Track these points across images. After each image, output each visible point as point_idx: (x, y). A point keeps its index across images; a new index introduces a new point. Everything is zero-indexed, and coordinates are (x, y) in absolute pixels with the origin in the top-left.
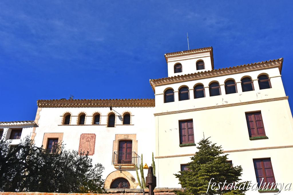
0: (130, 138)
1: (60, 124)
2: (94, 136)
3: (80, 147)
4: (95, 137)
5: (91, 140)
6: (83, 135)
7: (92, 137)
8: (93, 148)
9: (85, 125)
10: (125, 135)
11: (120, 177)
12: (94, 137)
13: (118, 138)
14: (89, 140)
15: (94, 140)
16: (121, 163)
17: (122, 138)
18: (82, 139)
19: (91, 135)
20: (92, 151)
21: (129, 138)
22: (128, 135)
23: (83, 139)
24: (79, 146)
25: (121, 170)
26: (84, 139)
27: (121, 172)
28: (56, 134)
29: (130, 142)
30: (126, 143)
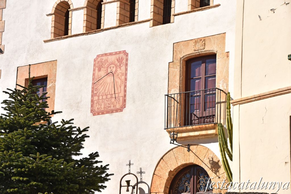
0: (209, 48)
1: (49, 38)
2: (124, 57)
3: (95, 92)
4: (127, 60)
5: (119, 69)
6: (99, 59)
7: (120, 60)
8: (123, 93)
9: (103, 30)
10: (196, 41)
11: (188, 162)
12: (124, 61)
13: (180, 52)
14: (114, 70)
15: (123, 68)
16: (191, 124)
17: (190, 51)
18: (97, 69)
19: (117, 56)
20: (121, 99)
21: (206, 49)
22: (203, 40)
23: (99, 70)
24: (92, 92)
25: (189, 143)
26: (102, 69)
27: (189, 150)
28: (41, 65)
29: (212, 57)
30: (203, 63)
